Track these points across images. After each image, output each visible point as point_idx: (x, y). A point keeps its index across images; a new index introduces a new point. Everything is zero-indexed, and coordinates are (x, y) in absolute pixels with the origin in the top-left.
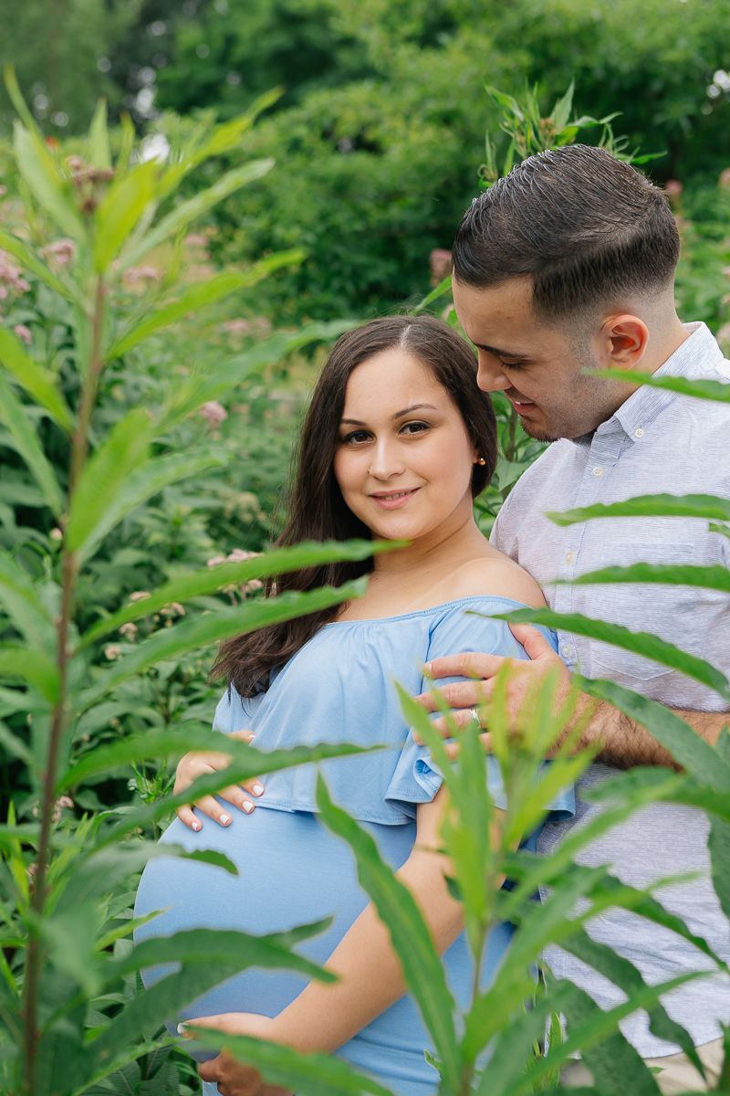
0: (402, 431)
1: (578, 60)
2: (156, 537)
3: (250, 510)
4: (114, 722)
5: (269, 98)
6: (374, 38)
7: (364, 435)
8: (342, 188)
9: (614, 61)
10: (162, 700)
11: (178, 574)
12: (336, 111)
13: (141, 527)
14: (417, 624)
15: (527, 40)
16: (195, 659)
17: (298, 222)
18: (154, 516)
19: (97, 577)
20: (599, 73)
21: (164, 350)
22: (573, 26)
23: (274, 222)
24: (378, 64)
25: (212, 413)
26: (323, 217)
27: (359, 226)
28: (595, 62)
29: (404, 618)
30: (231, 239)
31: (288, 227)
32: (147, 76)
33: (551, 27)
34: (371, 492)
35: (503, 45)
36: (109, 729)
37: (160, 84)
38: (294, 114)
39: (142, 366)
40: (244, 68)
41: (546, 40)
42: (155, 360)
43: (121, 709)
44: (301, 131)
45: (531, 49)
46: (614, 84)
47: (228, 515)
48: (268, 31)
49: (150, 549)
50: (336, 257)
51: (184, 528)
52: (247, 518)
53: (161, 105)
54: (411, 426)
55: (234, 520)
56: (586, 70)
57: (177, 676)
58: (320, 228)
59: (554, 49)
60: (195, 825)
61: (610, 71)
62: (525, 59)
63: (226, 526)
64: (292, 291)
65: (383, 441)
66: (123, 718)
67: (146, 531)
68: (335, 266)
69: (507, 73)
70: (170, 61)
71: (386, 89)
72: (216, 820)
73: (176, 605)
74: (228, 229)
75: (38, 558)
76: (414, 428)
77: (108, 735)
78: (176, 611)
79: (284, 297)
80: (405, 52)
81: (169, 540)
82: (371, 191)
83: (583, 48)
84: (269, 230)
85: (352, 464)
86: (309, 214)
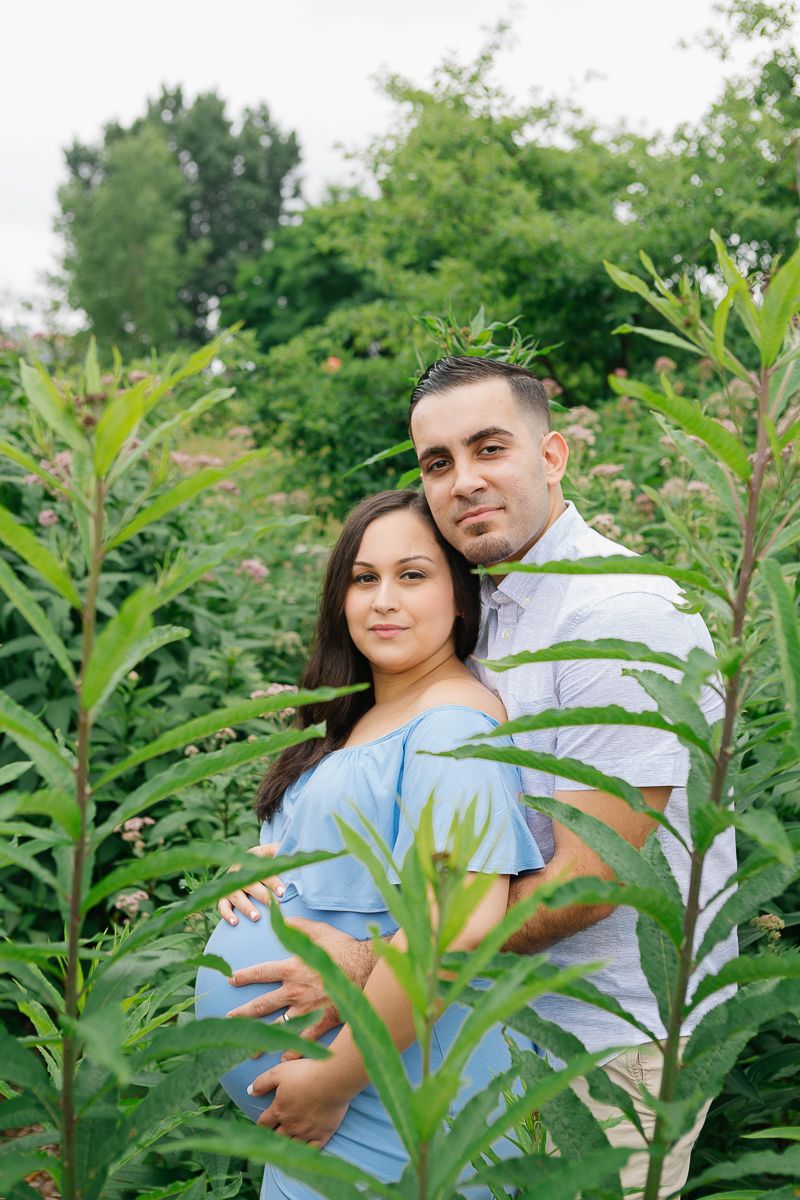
0: (402, 577)
1: (542, 275)
2: (214, 674)
3: (295, 646)
4: (183, 828)
5: (303, 316)
6: (379, 266)
7: (372, 577)
8: (360, 386)
9: (571, 274)
10: (222, 806)
11: (233, 703)
12: (353, 326)
13: (204, 666)
14: (395, 741)
15: (502, 261)
16: (246, 774)
17: (325, 416)
18: (213, 657)
19: (170, 708)
20: (559, 285)
21: (218, 522)
22: (535, 248)
23: (305, 416)
24: (385, 289)
25: (257, 571)
26: (348, 409)
27: (375, 415)
28: (555, 275)
29: (385, 739)
30: (275, 432)
31: (315, 420)
32: (213, 302)
33: (519, 249)
34: (371, 625)
35: (482, 266)
36: (179, 833)
37: (223, 308)
38: (318, 330)
39: (199, 534)
40: (289, 293)
41: (516, 260)
42: (210, 530)
43: (188, 816)
44: (326, 344)
45: (506, 269)
46: (572, 293)
47: (279, 651)
48: (306, 264)
49: (213, 684)
50: (358, 440)
51: (238, 665)
52: (291, 652)
53: (225, 324)
54: (410, 574)
55: (283, 655)
56: (550, 282)
57: (232, 788)
58: (344, 419)
59: (522, 267)
60: (232, 921)
61: (567, 281)
62: (502, 277)
63: (276, 659)
64: (325, 468)
65: (386, 582)
66: (191, 825)
67: (208, 669)
68: (359, 447)
69: (488, 286)
70: (231, 290)
71: (392, 305)
72: (247, 916)
73: (228, 730)
74: (273, 425)
75: (120, 696)
76: (413, 576)
77: (179, 838)
78: (228, 734)
79: (317, 474)
80: (405, 277)
81: (226, 676)
82: (384, 388)
83: (547, 266)
84: (300, 422)
85: (358, 601)
86: (333, 409)
